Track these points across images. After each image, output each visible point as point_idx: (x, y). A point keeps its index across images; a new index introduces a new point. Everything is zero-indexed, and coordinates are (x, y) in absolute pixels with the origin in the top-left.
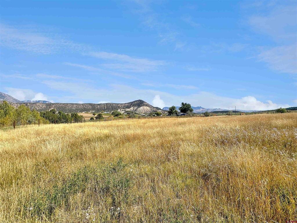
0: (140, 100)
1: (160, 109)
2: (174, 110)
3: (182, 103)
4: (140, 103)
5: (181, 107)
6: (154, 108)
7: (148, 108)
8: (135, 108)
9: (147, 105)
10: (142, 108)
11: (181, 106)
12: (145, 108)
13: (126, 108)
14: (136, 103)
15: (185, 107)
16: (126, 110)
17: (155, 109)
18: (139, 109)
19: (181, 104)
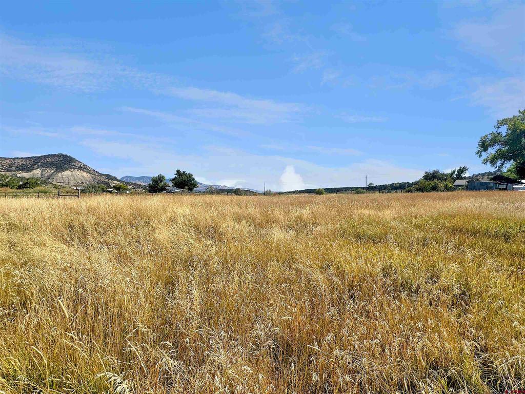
0: (62, 155)
1: (115, 179)
2: (161, 182)
3: (178, 171)
4: (64, 162)
5: (174, 179)
6: (101, 175)
7: (85, 174)
8: (49, 172)
9: (84, 168)
10: (67, 173)
11: (175, 176)
12: (78, 174)
13: (18, 170)
14: (50, 160)
15: (184, 178)
16: (18, 175)
17: (103, 178)
18: (60, 175)
19: (176, 173)
